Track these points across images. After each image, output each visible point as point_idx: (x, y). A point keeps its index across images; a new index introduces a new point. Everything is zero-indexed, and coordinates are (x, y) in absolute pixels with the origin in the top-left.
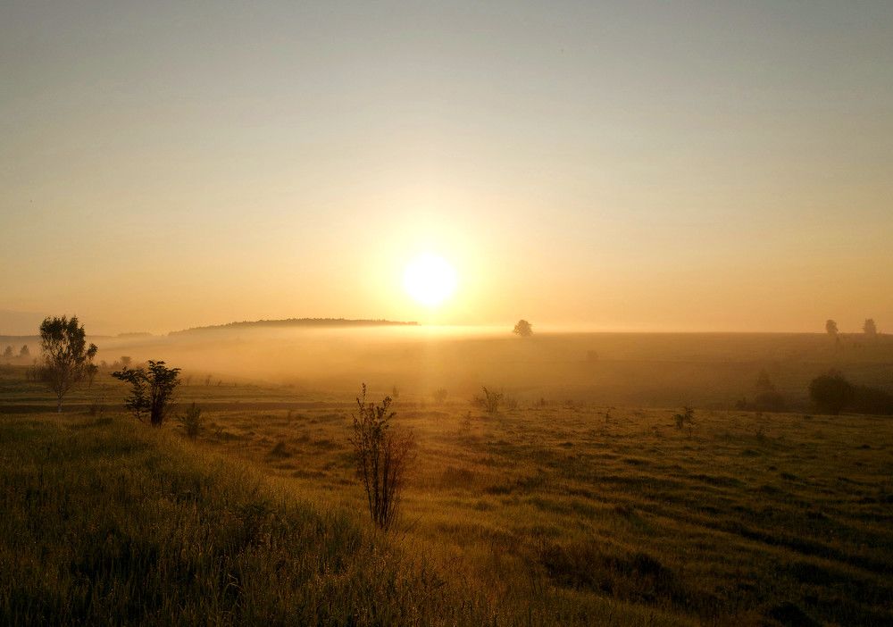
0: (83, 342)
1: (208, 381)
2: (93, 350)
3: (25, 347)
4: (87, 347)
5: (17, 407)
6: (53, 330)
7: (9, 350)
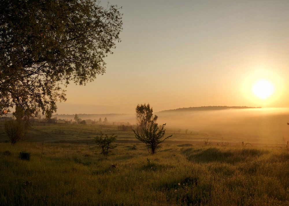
0: (152, 115)
1: (186, 132)
2: (156, 118)
3: (106, 118)
4: (154, 116)
5: (122, 140)
6: (141, 109)
7: (100, 119)
